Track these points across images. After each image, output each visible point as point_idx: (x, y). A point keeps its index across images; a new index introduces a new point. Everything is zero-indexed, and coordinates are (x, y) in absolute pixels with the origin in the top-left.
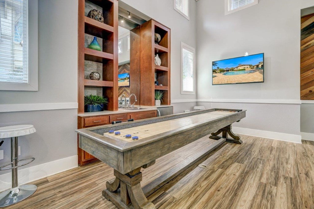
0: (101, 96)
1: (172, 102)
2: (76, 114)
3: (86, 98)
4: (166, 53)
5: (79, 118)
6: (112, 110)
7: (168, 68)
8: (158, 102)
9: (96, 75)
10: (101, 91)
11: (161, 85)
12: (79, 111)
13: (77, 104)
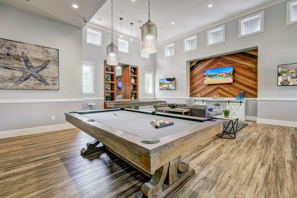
0: (110, 95)
1: (139, 98)
2: (103, 101)
3: (106, 97)
4: (136, 77)
5: (105, 102)
6: (114, 100)
7: (137, 83)
8: (133, 98)
9: (109, 89)
10: (110, 94)
11: (134, 91)
12: (104, 100)
13: (104, 98)
